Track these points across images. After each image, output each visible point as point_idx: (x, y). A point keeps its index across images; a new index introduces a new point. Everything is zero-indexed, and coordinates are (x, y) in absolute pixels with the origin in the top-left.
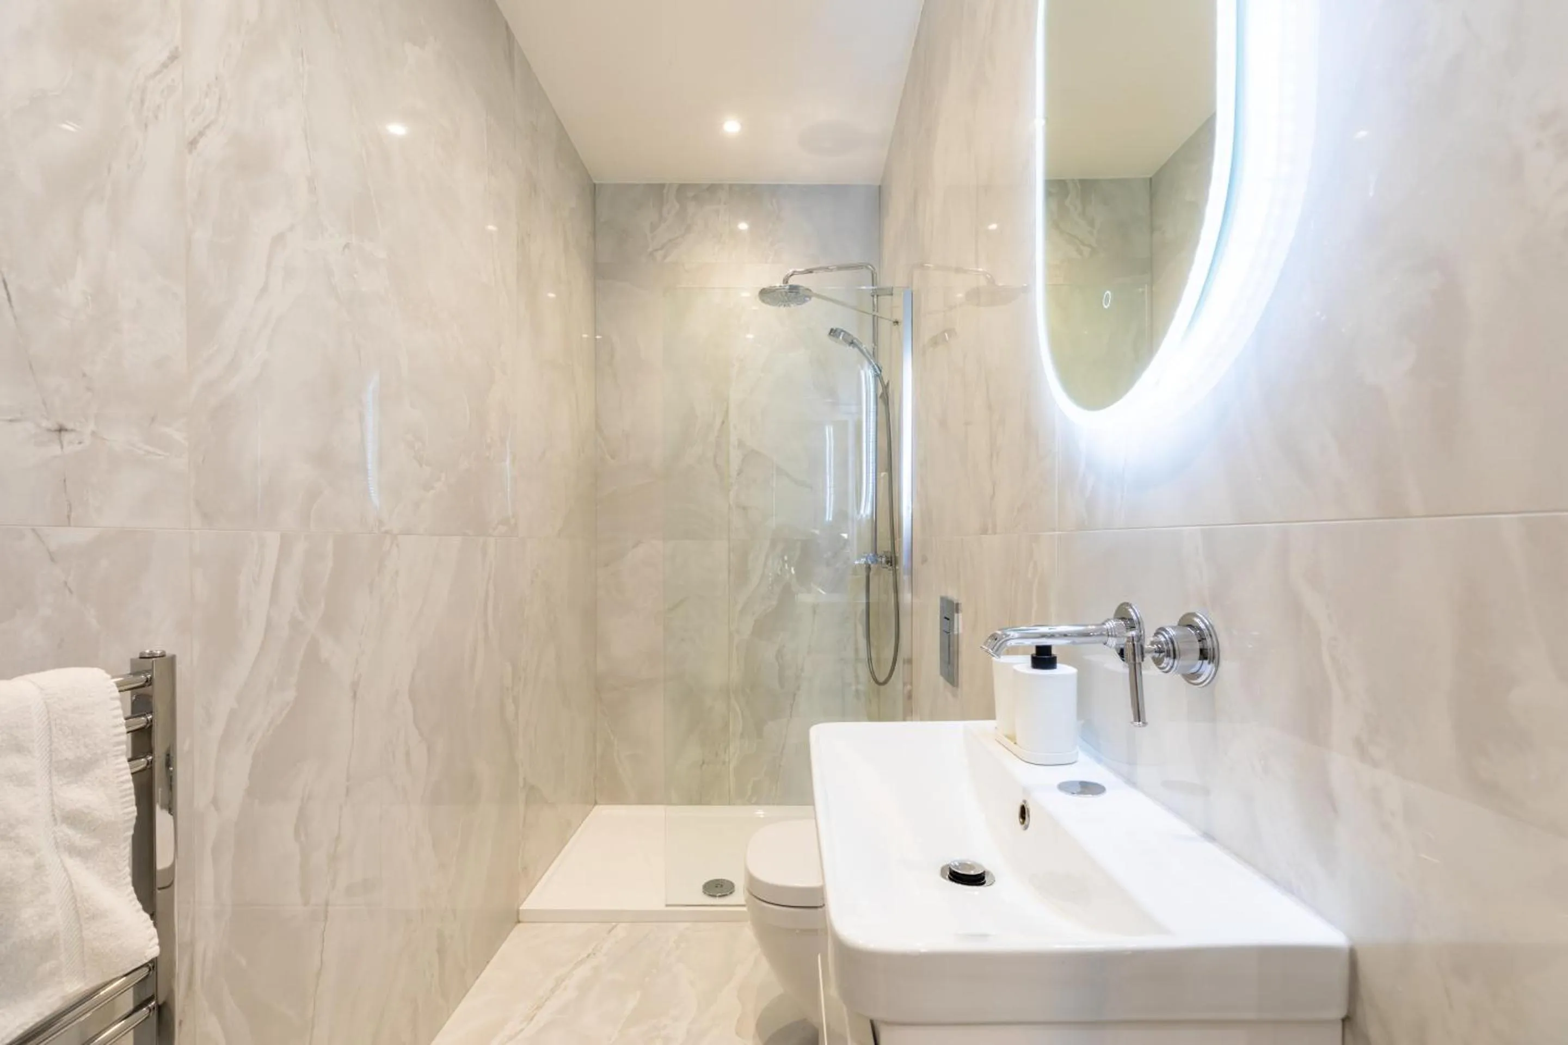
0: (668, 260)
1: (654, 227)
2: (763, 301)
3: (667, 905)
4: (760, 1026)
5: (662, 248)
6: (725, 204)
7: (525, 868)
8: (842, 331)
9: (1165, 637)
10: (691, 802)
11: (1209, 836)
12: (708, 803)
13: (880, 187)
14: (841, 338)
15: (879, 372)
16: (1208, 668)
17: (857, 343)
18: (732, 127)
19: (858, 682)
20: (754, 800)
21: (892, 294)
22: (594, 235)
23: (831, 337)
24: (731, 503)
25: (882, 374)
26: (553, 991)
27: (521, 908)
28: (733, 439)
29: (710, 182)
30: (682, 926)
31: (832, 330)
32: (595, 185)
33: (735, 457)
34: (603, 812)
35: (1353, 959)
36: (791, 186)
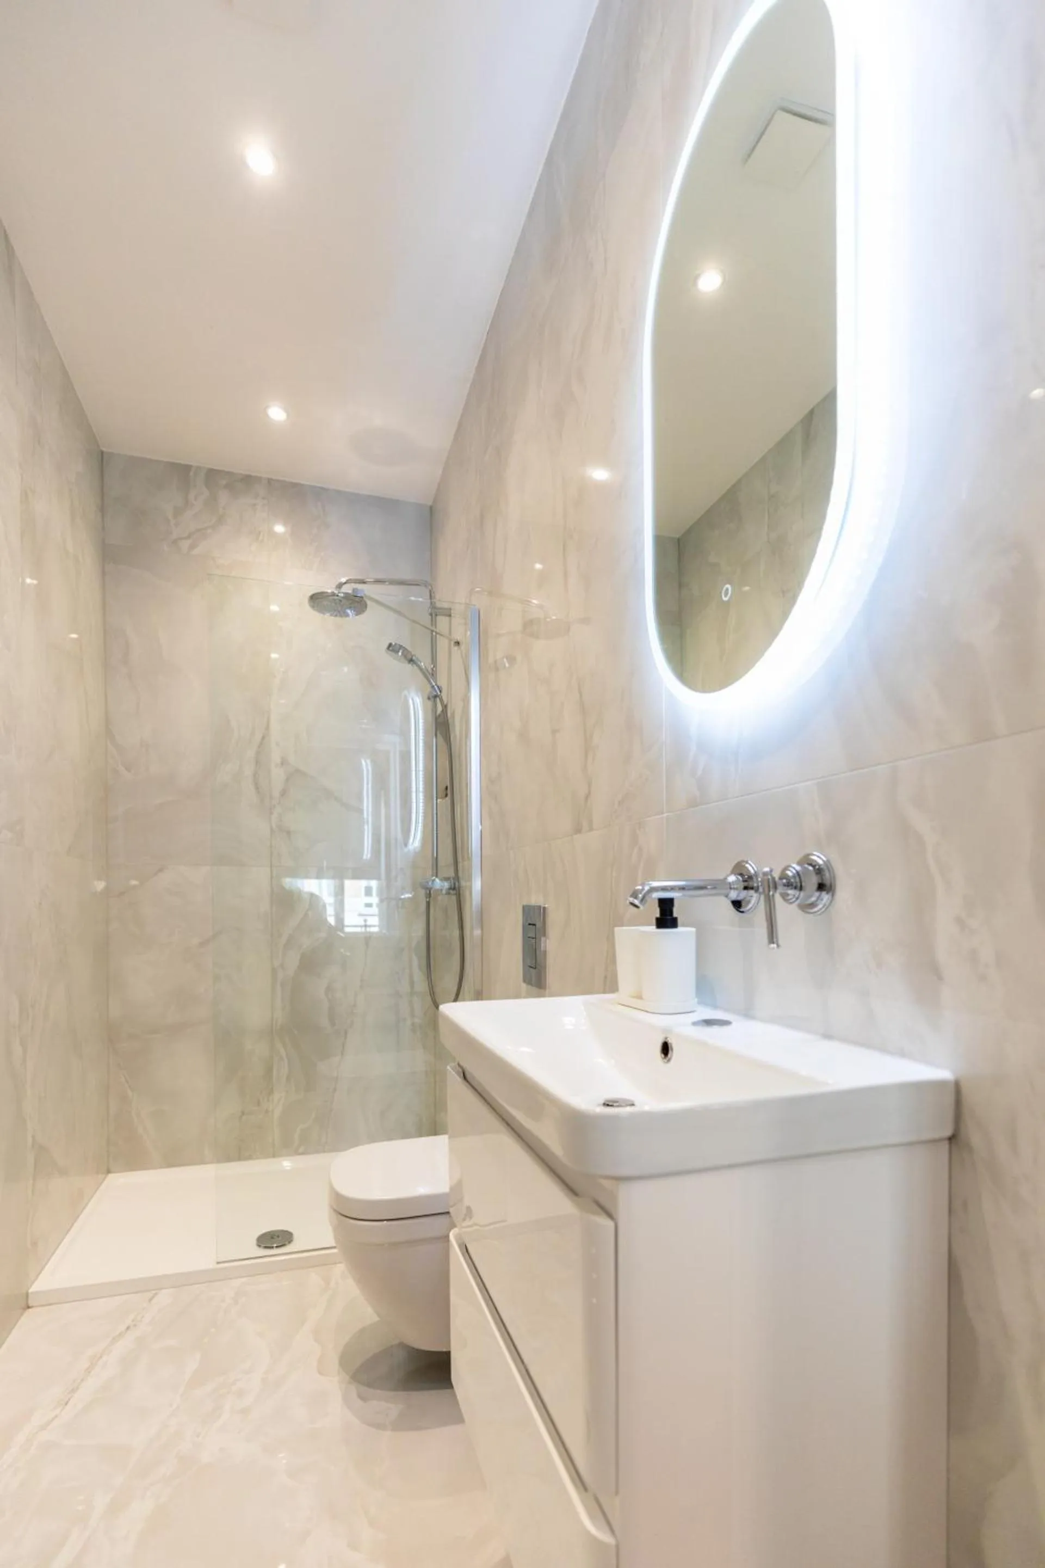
0: (196, 552)
1: (178, 512)
2: (313, 607)
3: (218, 1263)
4: (344, 1361)
5: (189, 537)
6: (263, 498)
7: (35, 1244)
8: (401, 647)
9: (792, 872)
10: (228, 1159)
11: (828, 1036)
12: (250, 1158)
13: (431, 508)
14: (400, 654)
15: (439, 693)
16: (825, 897)
17: (416, 660)
18: (277, 414)
19: (413, 1015)
20: (301, 1150)
21: (450, 616)
22: (102, 509)
23: (390, 652)
24: (274, 826)
25: (442, 694)
26: (88, 1371)
27: (30, 1291)
28: (276, 757)
29: (247, 473)
30: (237, 1283)
31: (390, 645)
32: (102, 453)
33: (278, 775)
34: (118, 1180)
35: (957, 1088)
36: (339, 492)
